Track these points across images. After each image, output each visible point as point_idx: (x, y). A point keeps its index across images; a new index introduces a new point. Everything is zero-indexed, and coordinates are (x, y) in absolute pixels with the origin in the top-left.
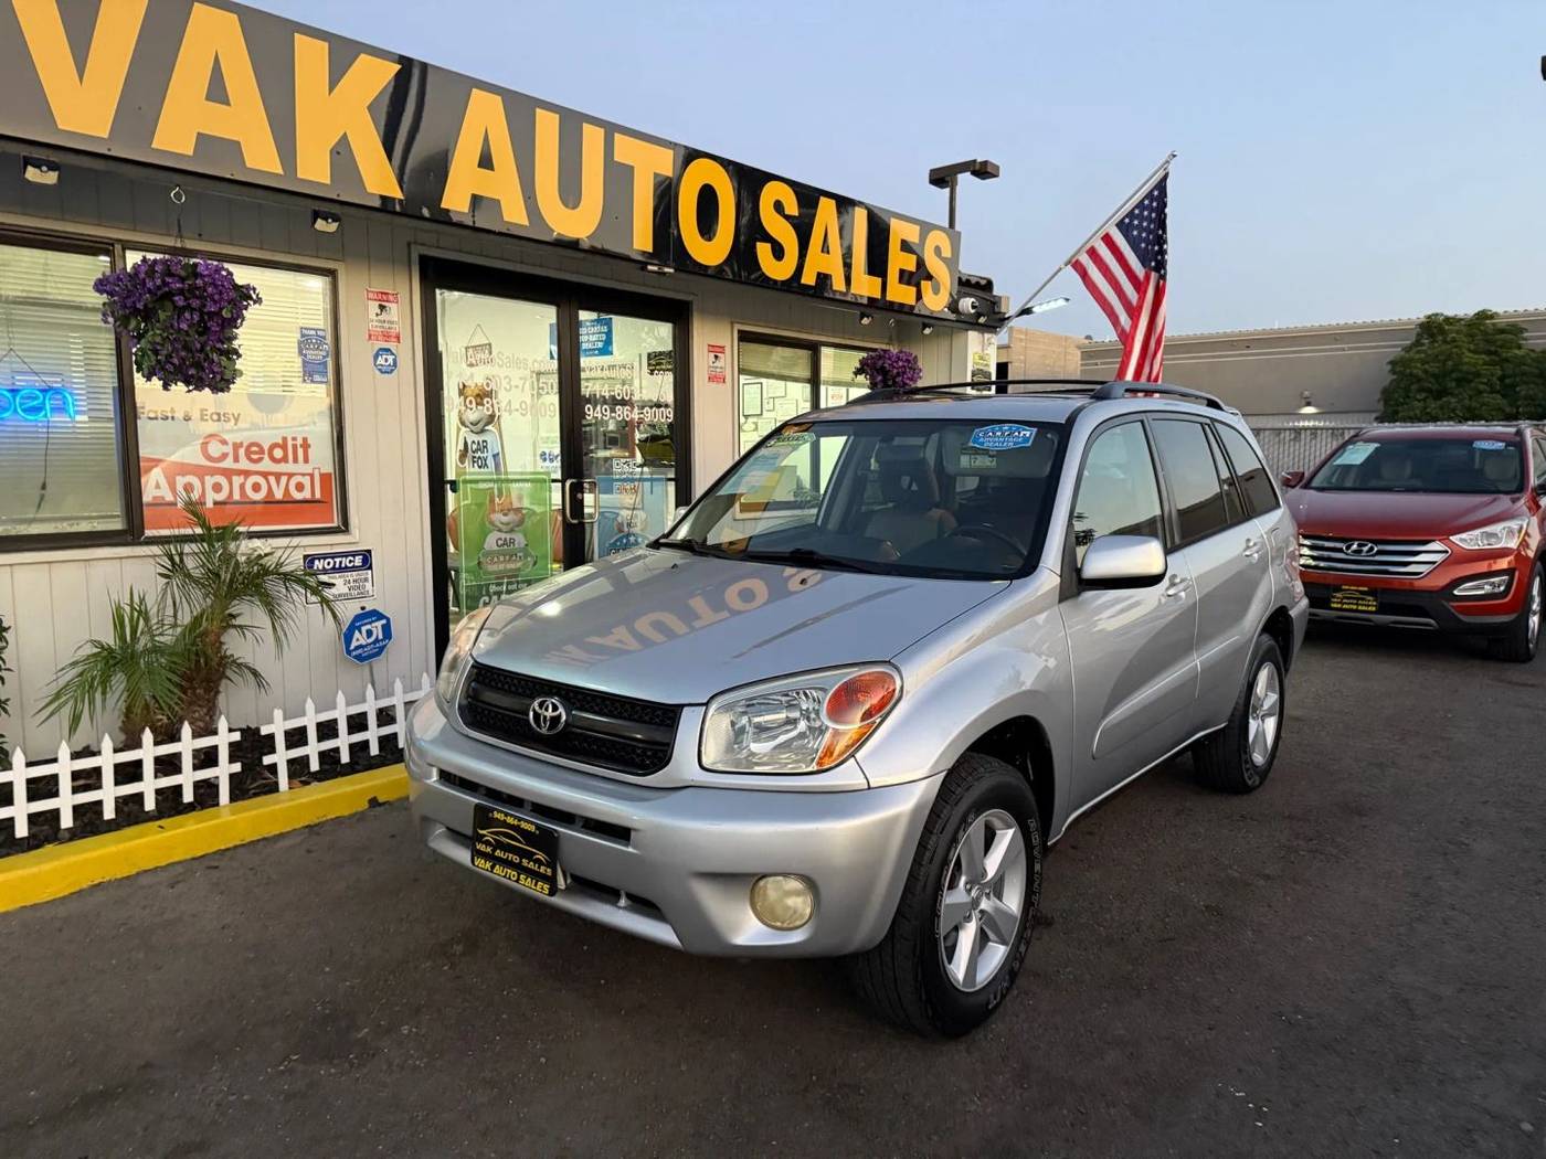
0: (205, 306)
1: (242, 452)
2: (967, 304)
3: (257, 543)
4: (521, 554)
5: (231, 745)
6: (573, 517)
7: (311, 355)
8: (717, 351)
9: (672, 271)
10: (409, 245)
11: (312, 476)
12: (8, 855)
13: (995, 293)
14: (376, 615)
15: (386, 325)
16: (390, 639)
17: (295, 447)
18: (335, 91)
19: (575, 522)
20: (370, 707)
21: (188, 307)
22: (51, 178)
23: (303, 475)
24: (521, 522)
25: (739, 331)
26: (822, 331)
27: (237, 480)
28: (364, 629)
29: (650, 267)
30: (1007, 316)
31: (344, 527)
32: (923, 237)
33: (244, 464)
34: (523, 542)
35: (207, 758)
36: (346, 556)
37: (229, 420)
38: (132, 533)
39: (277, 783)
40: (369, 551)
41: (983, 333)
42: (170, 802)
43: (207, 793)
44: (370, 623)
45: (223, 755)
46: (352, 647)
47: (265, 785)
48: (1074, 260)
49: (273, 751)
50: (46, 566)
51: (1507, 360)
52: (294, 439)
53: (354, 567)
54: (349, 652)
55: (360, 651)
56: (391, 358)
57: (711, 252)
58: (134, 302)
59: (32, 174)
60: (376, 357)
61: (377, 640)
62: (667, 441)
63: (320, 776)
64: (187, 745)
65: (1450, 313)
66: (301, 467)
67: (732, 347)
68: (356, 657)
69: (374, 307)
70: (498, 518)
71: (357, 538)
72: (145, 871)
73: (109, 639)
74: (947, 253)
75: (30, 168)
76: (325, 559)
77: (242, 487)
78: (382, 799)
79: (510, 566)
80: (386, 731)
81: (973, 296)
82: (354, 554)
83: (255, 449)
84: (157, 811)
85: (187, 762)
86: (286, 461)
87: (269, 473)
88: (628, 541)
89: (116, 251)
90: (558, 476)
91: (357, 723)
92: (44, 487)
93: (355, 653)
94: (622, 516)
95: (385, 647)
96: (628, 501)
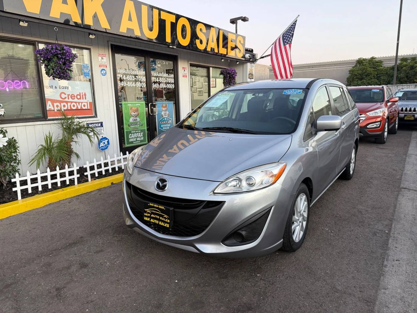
0: (66, 58)
1: (70, 97)
2: (247, 56)
3: (78, 120)
4: (139, 123)
5: (77, 170)
6: (151, 113)
7: (85, 71)
8: (184, 68)
9: (175, 47)
10: (108, 41)
11: (87, 103)
12: (27, 197)
13: (254, 53)
14: (106, 138)
15: (103, 63)
16: (109, 144)
17: (82, 95)
20: (109, 161)
21: (62, 58)
22: (26, 25)
23: (85, 102)
24: (138, 115)
25: (190, 63)
26: (210, 63)
27: (69, 104)
28: (103, 142)
29: (170, 46)
30: (257, 59)
31: (96, 116)
32: (236, 38)
33: (70, 100)
34: (139, 120)
35: (71, 173)
36: (97, 124)
37: (66, 88)
38: (44, 116)
39: (88, 180)
40: (102, 122)
41: (251, 63)
42: (63, 183)
43: (72, 182)
44: (104, 140)
45: (75, 172)
46: (100, 147)
47: (85, 180)
49: (86, 171)
50: (25, 126)
51: (378, 70)
52: (82, 93)
53: (99, 126)
54: (99, 148)
56: (105, 71)
57: (185, 42)
58: (47, 56)
59: (21, 24)
60: (101, 71)
61: (106, 145)
62: (173, 93)
63: (98, 178)
64: (67, 170)
65: (364, 58)
66: (84, 100)
67: (188, 68)
68: (102, 149)
69: (100, 58)
70: (133, 113)
71: (99, 119)
72: (61, 200)
73: (44, 144)
74: (242, 42)
75: (21, 22)
76: (92, 124)
77: (70, 106)
78: (114, 183)
79: (136, 126)
80: (113, 166)
81: (248, 53)
82: (99, 123)
83: (73, 96)
84: (61, 186)
85: (67, 174)
86: (81, 99)
87: (77, 102)
88: (165, 119)
89: (36, 44)
90: (147, 103)
91: (106, 165)
92: (22, 106)
93: (101, 148)
94: (163, 113)
95: (108, 146)
96: (164, 109)
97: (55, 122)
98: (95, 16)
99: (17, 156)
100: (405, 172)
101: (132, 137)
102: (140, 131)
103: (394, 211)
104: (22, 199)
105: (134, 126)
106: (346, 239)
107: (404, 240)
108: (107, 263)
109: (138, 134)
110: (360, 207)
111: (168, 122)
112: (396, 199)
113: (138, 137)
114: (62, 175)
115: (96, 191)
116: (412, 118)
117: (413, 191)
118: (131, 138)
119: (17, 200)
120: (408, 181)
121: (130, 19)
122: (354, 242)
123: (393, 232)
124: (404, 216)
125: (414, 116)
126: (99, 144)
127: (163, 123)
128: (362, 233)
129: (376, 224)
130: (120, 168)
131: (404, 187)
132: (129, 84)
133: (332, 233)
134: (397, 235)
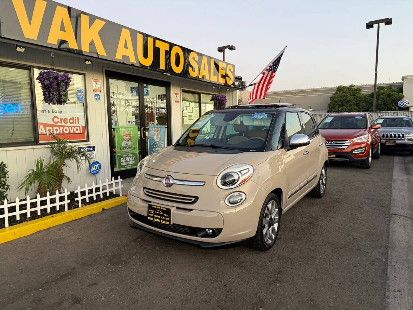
1: (62, 121)
2: (237, 83)
3: (70, 144)
4: (131, 147)
5: (68, 195)
6: (143, 137)
7: (79, 95)
8: (176, 94)
9: (169, 74)
10: (103, 67)
11: (80, 127)
12: (15, 224)
13: (243, 80)
14: (97, 163)
15: (97, 88)
16: (100, 168)
17: (75, 119)
18: (90, 28)
19: (144, 138)
20: (100, 185)
22: (23, 50)
23: (78, 127)
24: (130, 139)
25: (182, 90)
26: (202, 90)
27: (61, 128)
28: (94, 166)
29: (164, 74)
30: (246, 86)
31: (88, 140)
32: (227, 66)
33: (63, 124)
34: (131, 144)
35: (62, 199)
36: (89, 148)
37: (59, 113)
38: (35, 141)
39: (79, 205)
40: (94, 146)
41: (240, 90)
42: (53, 209)
43: (62, 208)
44: (96, 165)
45: (66, 198)
46: (91, 171)
47: (75, 206)
48: (262, 72)
49: (77, 197)
50: (15, 151)
51: (357, 97)
52: (75, 117)
53: (91, 150)
54: (91, 172)
55: (93, 172)
56: (99, 96)
57: (178, 70)
59: (18, 49)
60: (95, 96)
61: (97, 169)
62: (165, 118)
63: (89, 203)
64: (57, 196)
65: (344, 86)
66: (77, 125)
67: (180, 93)
69: (94, 83)
70: (125, 138)
71: (91, 143)
72: (50, 227)
73: (35, 169)
74: (232, 70)
75: (18, 48)
76: (83, 148)
77: (63, 130)
78: (105, 209)
79: (128, 150)
80: (104, 191)
81: (238, 81)
82: (91, 147)
83: (66, 120)
84: (50, 213)
85: (57, 200)
86: (73, 123)
87: (70, 126)
88: (156, 143)
89: (31, 69)
90: (139, 127)
91: (97, 190)
92: (13, 130)
93: (92, 173)
94: (155, 137)
95: (99, 171)
96: (156, 133)
97: (47, 146)
98: (92, 44)
99: (6, 181)
100: (393, 197)
101: (124, 161)
102: (131, 155)
103: (387, 238)
104: (9, 226)
105: (126, 150)
106: (346, 269)
107: (402, 269)
108: (102, 297)
109: (130, 158)
110: (355, 234)
111: (160, 146)
112: (389, 225)
113: (129, 161)
114: (53, 201)
115: (87, 217)
116: (393, 144)
117: (403, 218)
118: (122, 162)
119: (4, 227)
120: (397, 207)
121: (126, 47)
122: (353, 272)
123: (390, 261)
124: (399, 244)
125: (395, 142)
126: (90, 169)
127: (155, 147)
128: (360, 262)
129: (373, 252)
130: (111, 193)
131: (394, 213)
132: (122, 108)
133: (330, 262)
134: (395, 264)
